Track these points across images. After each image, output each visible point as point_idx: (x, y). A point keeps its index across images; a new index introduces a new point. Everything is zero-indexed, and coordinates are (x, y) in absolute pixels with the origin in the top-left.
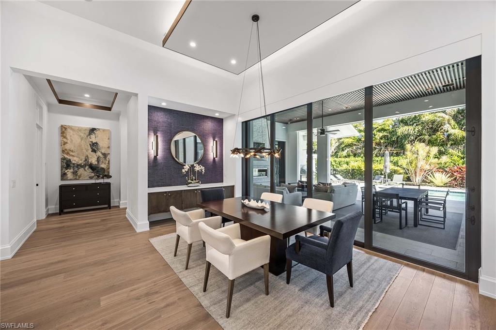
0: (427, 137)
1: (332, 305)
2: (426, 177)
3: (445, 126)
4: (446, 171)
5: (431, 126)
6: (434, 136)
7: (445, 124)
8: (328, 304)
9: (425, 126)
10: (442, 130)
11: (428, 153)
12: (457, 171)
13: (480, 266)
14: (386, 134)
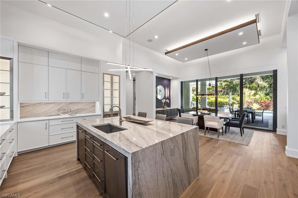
0: (248, 85)
1: (242, 136)
2: (249, 105)
3: (257, 80)
4: (258, 103)
5: (250, 80)
6: (252, 85)
7: (257, 79)
8: (241, 136)
9: (247, 80)
10: (255, 82)
11: (250, 94)
12: (263, 103)
13: (277, 128)
14: (227, 83)
